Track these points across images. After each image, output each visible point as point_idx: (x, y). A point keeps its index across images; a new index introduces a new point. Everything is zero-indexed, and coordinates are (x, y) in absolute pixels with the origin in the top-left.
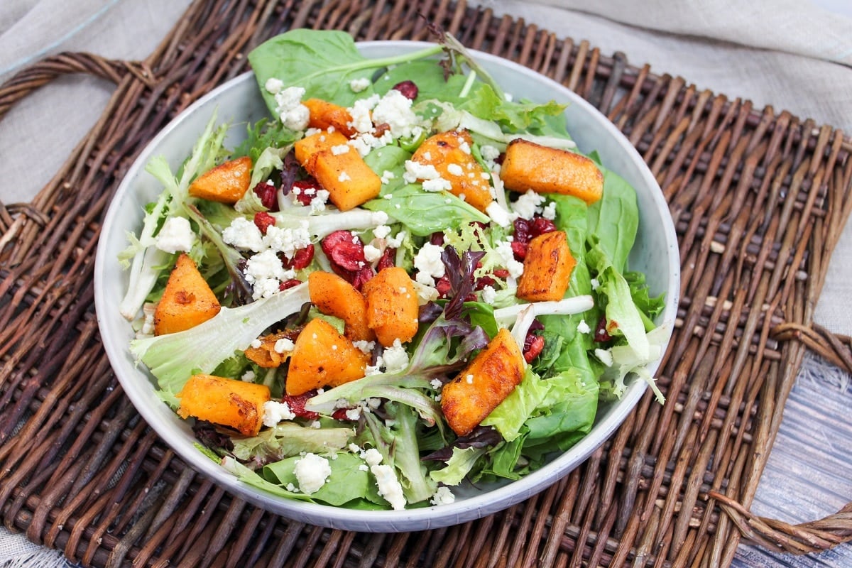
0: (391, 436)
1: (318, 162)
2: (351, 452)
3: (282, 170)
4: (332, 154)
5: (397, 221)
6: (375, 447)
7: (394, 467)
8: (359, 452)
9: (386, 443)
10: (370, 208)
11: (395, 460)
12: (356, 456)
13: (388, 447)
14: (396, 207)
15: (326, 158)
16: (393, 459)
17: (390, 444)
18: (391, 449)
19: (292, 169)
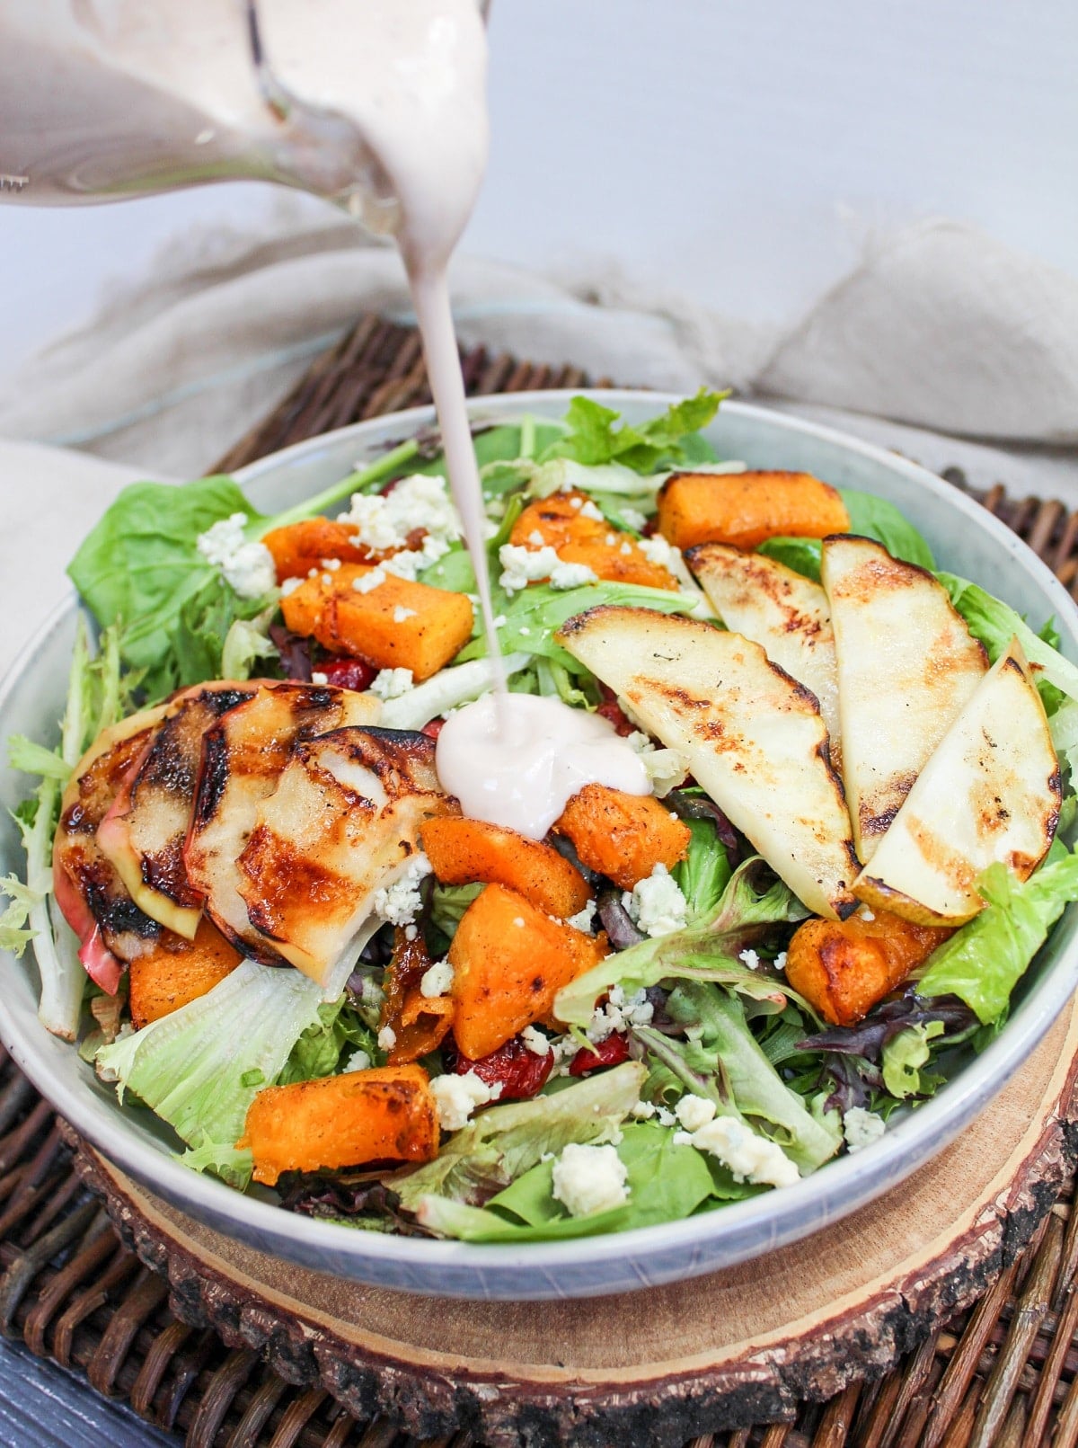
0: (709, 1058)
1: (340, 615)
2: (641, 1121)
3: (277, 654)
4: (359, 593)
5: (534, 655)
6: (687, 1091)
7: (741, 1118)
8: (657, 1116)
9: (704, 1077)
10: (473, 655)
11: (737, 1102)
12: (654, 1123)
13: (712, 1081)
14: (521, 635)
15: (352, 600)
16: (731, 1101)
17: (714, 1074)
18: (720, 1084)
19: (296, 649)
